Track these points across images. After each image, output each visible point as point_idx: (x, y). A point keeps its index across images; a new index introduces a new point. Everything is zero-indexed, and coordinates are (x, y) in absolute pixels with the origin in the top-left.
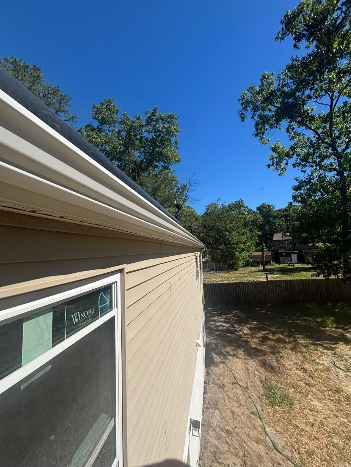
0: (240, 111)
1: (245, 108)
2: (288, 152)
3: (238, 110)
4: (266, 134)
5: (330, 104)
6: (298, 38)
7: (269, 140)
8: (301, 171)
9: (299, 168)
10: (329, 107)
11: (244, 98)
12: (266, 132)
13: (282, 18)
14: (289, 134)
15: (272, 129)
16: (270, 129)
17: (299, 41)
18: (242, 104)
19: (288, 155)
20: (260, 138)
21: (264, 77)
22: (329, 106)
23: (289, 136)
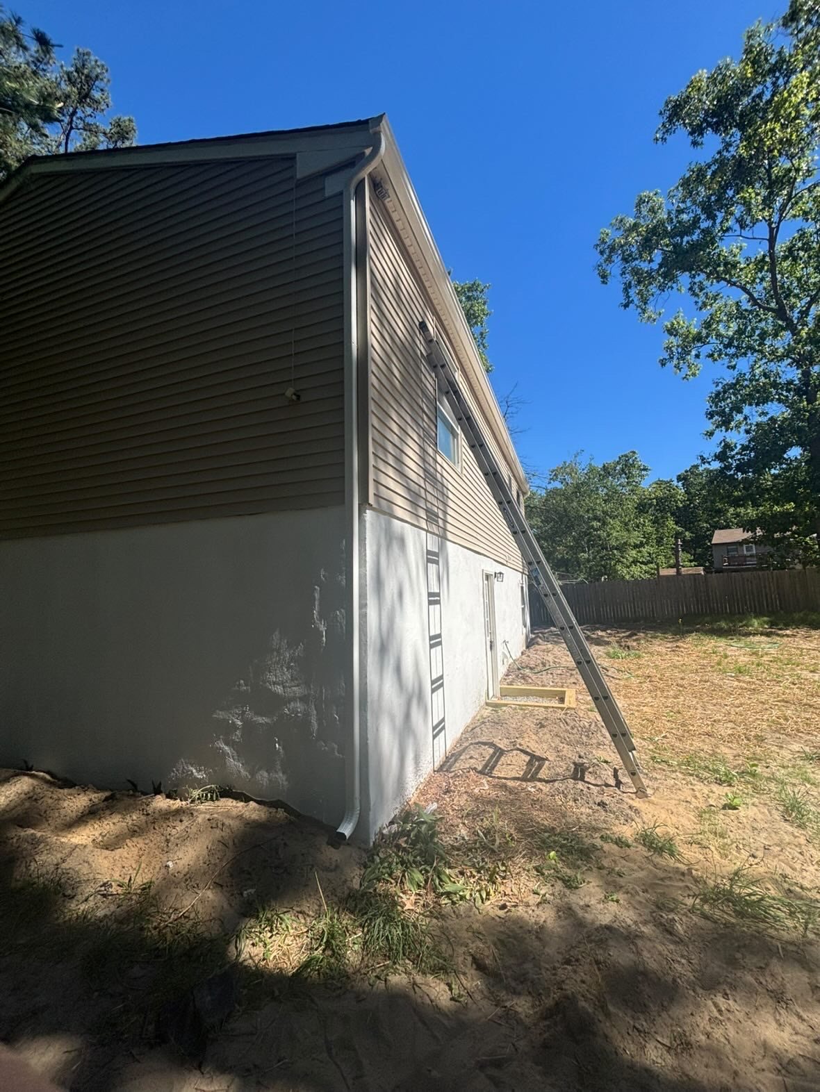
0: (599, 266)
1: (609, 260)
2: (699, 333)
3: (595, 264)
4: (653, 303)
5: (768, 237)
6: (698, 130)
7: (660, 314)
8: (728, 367)
9: (723, 362)
10: (766, 244)
11: (603, 242)
12: (651, 298)
13: (662, 107)
14: (696, 299)
15: (664, 291)
16: (659, 292)
17: (701, 134)
18: (602, 253)
19: (698, 338)
20: (641, 311)
21: (641, 202)
22: (767, 242)
23: (696, 302)
